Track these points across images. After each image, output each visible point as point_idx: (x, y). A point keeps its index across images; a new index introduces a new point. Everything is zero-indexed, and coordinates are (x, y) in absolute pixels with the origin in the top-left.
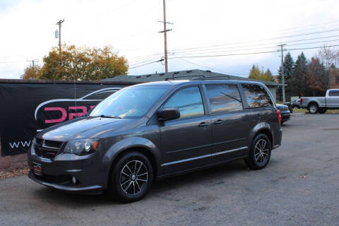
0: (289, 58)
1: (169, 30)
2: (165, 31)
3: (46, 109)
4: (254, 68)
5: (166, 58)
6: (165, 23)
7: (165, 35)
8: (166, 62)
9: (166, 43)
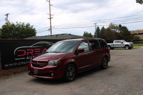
0: (98, 28)
1: (52, 18)
2: (50, 18)
3: (19, 51)
4: (85, 32)
5: (51, 29)
6: (50, 15)
7: (50, 20)
8: (51, 31)
9: (51, 23)
